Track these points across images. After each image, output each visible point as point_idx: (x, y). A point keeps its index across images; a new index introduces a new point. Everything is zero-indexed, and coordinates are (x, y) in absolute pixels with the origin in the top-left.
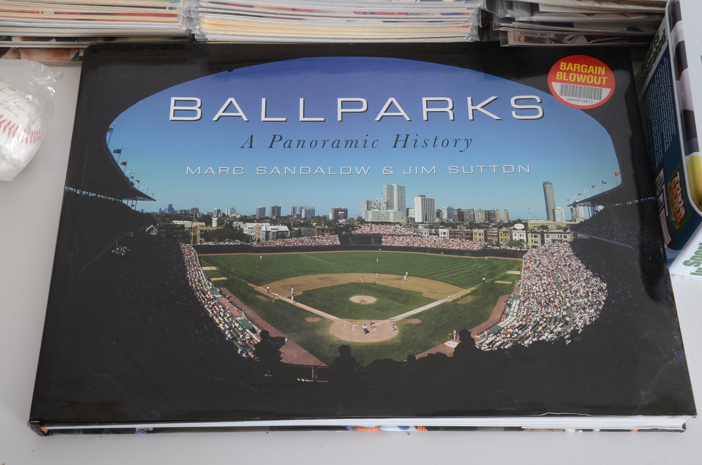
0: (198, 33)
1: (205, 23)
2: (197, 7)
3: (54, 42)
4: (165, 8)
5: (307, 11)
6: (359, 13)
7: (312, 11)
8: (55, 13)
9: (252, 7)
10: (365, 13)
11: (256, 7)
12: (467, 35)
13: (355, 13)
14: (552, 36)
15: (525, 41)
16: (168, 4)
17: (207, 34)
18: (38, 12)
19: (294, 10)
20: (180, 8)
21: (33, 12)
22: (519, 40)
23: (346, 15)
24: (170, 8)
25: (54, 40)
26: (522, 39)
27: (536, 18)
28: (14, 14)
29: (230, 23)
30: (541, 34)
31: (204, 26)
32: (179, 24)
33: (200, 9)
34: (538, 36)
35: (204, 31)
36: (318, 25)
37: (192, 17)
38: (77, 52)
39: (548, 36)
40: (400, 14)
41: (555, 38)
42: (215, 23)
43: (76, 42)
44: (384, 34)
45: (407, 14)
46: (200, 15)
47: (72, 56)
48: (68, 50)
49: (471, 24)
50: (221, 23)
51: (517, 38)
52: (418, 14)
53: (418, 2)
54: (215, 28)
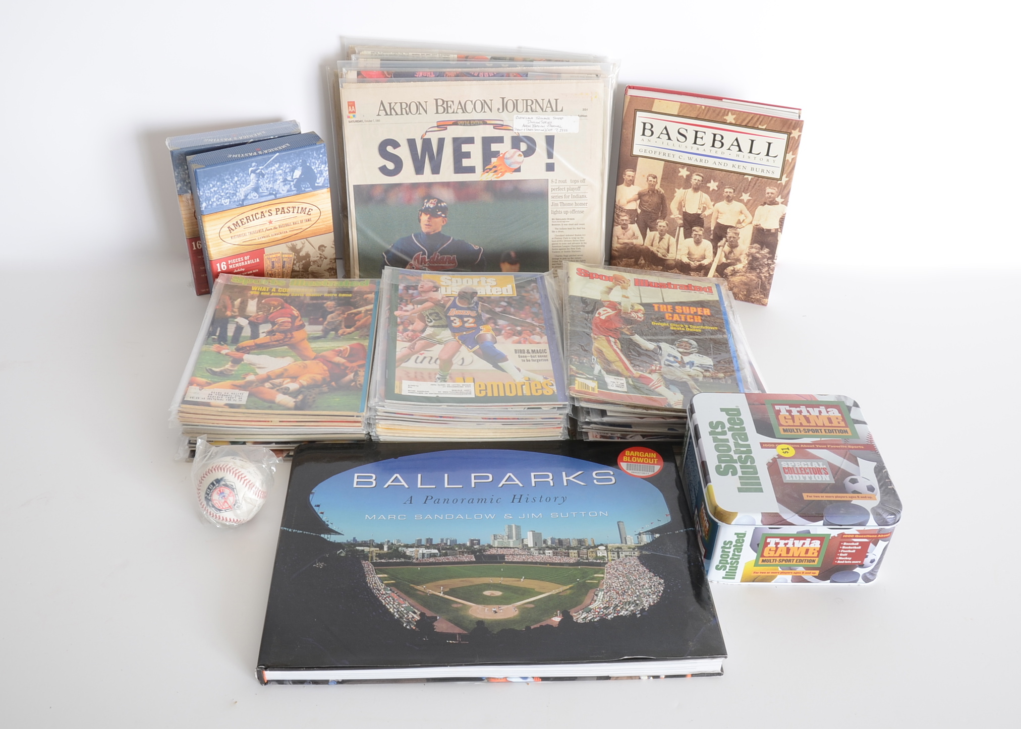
0: (374, 435)
1: (379, 427)
2: (375, 416)
4: (353, 416)
5: (450, 417)
6: (485, 419)
7: (453, 418)
8: (280, 422)
10: (490, 419)
11: (415, 415)
12: (560, 434)
13: (483, 418)
14: (619, 435)
15: (600, 438)
16: (355, 414)
17: (380, 436)
18: (268, 421)
19: (441, 417)
20: (364, 417)
21: (265, 421)
22: (596, 437)
23: (477, 420)
24: (357, 416)
25: (274, 444)
26: (598, 436)
27: (605, 419)
28: (253, 423)
29: (397, 427)
30: (611, 434)
31: (378, 429)
32: (362, 428)
33: (377, 417)
34: (609, 435)
35: (378, 433)
36: (457, 428)
37: (371, 423)
38: (288, 452)
39: (616, 435)
40: (514, 419)
41: (621, 436)
42: (386, 427)
43: (289, 445)
44: (503, 434)
45: (518, 419)
46: (377, 421)
47: (285, 455)
48: (281, 451)
49: (562, 425)
50: (390, 428)
51: (594, 436)
52: (526, 419)
53: (526, 409)
54: (386, 431)
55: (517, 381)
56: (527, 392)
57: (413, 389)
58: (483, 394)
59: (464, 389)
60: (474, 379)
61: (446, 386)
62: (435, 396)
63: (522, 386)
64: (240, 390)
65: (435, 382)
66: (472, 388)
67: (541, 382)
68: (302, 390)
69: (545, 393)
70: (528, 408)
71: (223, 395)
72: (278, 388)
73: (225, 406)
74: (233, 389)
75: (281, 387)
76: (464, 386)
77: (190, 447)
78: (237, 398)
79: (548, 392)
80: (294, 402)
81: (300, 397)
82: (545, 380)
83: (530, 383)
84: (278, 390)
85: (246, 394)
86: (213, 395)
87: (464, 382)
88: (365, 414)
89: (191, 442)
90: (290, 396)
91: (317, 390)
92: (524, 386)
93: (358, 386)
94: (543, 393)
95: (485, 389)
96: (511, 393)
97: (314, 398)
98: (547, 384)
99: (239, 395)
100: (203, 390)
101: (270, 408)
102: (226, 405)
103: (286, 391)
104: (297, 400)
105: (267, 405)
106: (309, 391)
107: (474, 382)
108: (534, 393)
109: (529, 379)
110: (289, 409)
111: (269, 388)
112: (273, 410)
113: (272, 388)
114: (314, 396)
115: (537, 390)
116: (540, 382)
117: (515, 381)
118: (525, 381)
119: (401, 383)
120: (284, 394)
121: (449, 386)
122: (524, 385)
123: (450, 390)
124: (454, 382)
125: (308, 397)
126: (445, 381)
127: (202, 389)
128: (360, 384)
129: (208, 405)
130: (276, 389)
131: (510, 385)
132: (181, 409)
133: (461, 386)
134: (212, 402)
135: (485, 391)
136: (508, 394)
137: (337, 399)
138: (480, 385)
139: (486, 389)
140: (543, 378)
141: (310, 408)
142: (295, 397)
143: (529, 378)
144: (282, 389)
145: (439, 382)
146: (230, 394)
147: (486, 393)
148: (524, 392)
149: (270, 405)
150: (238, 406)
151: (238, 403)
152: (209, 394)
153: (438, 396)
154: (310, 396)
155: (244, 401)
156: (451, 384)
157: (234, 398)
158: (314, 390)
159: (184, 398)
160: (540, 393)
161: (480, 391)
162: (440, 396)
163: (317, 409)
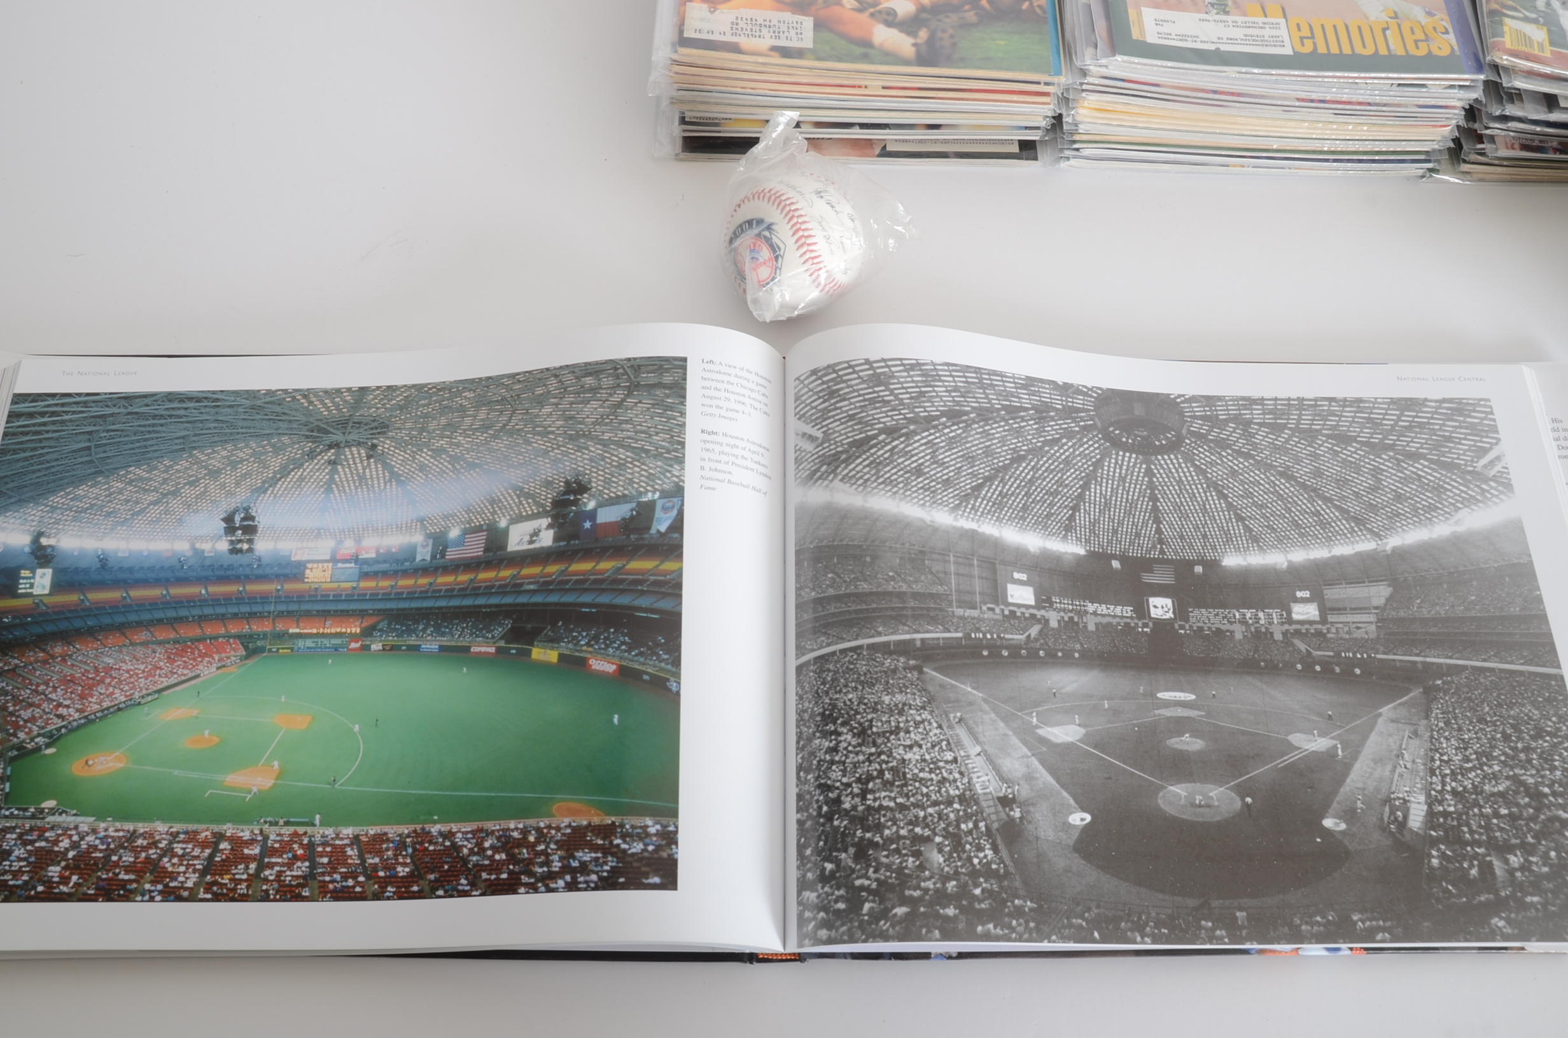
1: (1084, 107)
2: (1082, 84)
3: (856, 130)
4: (1039, 83)
5: (1233, 94)
6: (1303, 100)
7: (1239, 95)
8: (884, 88)
9: (1157, 85)
10: (1312, 101)
11: (1165, 86)
12: (1439, 138)
13: (1298, 100)
14: (1555, 144)
15: (1521, 150)
16: (1044, 78)
17: (1083, 122)
18: (860, 87)
19: (1215, 92)
20: (1059, 84)
21: (854, 87)
22: (1513, 148)
23: (1286, 103)
24: (1046, 84)
25: (858, 127)
26: (1517, 146)
28: (828, 90)
29: (1120, 108)
30: (1541, 141)
31: (1081, 111)
32: (1049, 105)
33: (1084, 87)
34: (1536, 143)
35: (1078, 118)
36: (1240, 116)
37: (1070, 96)
39: (1550, 144)
40: (1360, 104)
41: (1559, 147)
42: (1098, 106)
45: (1369, 104)
46: (1084, 94)
48: (871, 142)
49: (1454, 122)
50: (1107, 108)
51: (1509, 145)
52: (1385, 105)
53: (1394, 87)
54: (1098, 114)
55: (1372, 18)
56: (1397, 49)
57: (1167, 28)
58: (1308, 48)
59: (1267, 32)
60: (1283, 9)
61: (1231, 24)
62: (1212, 47)
63: (1384, 30)
64: (793, 13)
65: (1207, 13)
66: (1283, 32)
67: (1423, 24)
68: (924, 15)
69: (1436, 52)
70: (1399, 85)
71: (761, 25)
72: (872, 10)
73: (772, 53)
74: (778, 10)
75: (878, 8)
76: (1267, 26)
77: (685, 131)
78: (793, 33)
79: (1440, 48)
80: (914, 45)
81: (923, 34)
82: (1430, 19)
83: (1399, 26)
84: (872, 15)
85: (808, 22)
86: (742, 24)
87: (1266, 16)
88: (1063, 79)
89: (687, 120)
90: (901, 31)
91: (953, 18)
92: (1388, 32)
93: (1038, 11)
94: (1430, 52)
95: (1310, 35)
96: (1364, 47)
97: (952, 36)
98: (1435, 29)
99: (795, 25)
100: (717, 12)
101: (865, 58)
102: (774, 49)
103: (890, 18)
104: (919, 41)
105: (859, 51)
106: (939, 20)
107: (1285, 17)
108: (1413, 51)
109: (1396, 16)
110: (906, 62)
111: (853, 9)
112: (873, 63)
113: (860, 11)
114: (951, 31)
115: (1416, 42)
116: (1419, 22)
117: (1367, 18)
118: (1389, 20)
119: (1140, 14)
120: (889, 24)
121: (1235, 25)
122: (1388, 28)
123: (1239, 33)
124: (1245, 15)
125: (939, 34)
126: (1227, 13)
127: (716, 9)
128: (1039, 6)
129: (734, 48)
130: (867, 13)
131: (1359, 27)
132: (675, 57)
133: (1261, 25)
134: (744, 41)
135: (1310, 41)
136: (1359, 50)
137: (1002, 43)
138: (1298, 25)
139: (1313, 37)
140: (1424, 13)
141: (950, 62)
142: (912, 33)
143: (1395, 13)
144: (880, 12)
145: (1213, 16)
146: (775, 22)
147: (1315, 44)
148: (1392, 47)
149: (863, 50)
150: (799, 53)
151: (795, 44)
152: (732, 23)
153: (1218, 49)
154: (944, 31)
155: (807, 42)
156: (1240, 19)
157: (786, 34)
158: (947, 17)
159: (681, 32)
160: (1423, 51)
161: (1302, 38)
162: (1223, 48)
163: (963, 62)
